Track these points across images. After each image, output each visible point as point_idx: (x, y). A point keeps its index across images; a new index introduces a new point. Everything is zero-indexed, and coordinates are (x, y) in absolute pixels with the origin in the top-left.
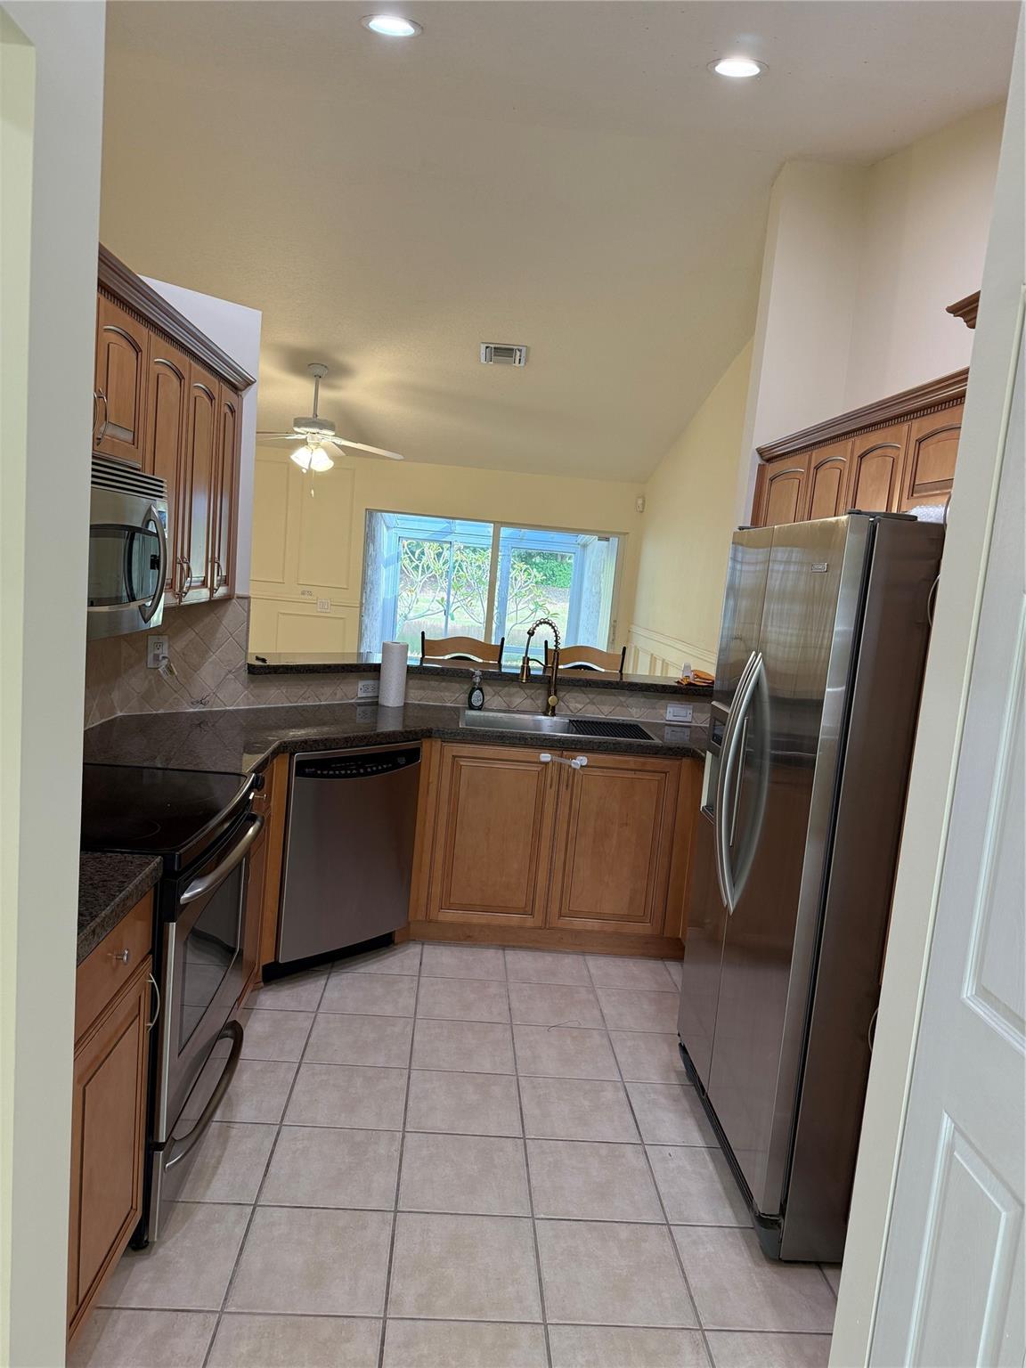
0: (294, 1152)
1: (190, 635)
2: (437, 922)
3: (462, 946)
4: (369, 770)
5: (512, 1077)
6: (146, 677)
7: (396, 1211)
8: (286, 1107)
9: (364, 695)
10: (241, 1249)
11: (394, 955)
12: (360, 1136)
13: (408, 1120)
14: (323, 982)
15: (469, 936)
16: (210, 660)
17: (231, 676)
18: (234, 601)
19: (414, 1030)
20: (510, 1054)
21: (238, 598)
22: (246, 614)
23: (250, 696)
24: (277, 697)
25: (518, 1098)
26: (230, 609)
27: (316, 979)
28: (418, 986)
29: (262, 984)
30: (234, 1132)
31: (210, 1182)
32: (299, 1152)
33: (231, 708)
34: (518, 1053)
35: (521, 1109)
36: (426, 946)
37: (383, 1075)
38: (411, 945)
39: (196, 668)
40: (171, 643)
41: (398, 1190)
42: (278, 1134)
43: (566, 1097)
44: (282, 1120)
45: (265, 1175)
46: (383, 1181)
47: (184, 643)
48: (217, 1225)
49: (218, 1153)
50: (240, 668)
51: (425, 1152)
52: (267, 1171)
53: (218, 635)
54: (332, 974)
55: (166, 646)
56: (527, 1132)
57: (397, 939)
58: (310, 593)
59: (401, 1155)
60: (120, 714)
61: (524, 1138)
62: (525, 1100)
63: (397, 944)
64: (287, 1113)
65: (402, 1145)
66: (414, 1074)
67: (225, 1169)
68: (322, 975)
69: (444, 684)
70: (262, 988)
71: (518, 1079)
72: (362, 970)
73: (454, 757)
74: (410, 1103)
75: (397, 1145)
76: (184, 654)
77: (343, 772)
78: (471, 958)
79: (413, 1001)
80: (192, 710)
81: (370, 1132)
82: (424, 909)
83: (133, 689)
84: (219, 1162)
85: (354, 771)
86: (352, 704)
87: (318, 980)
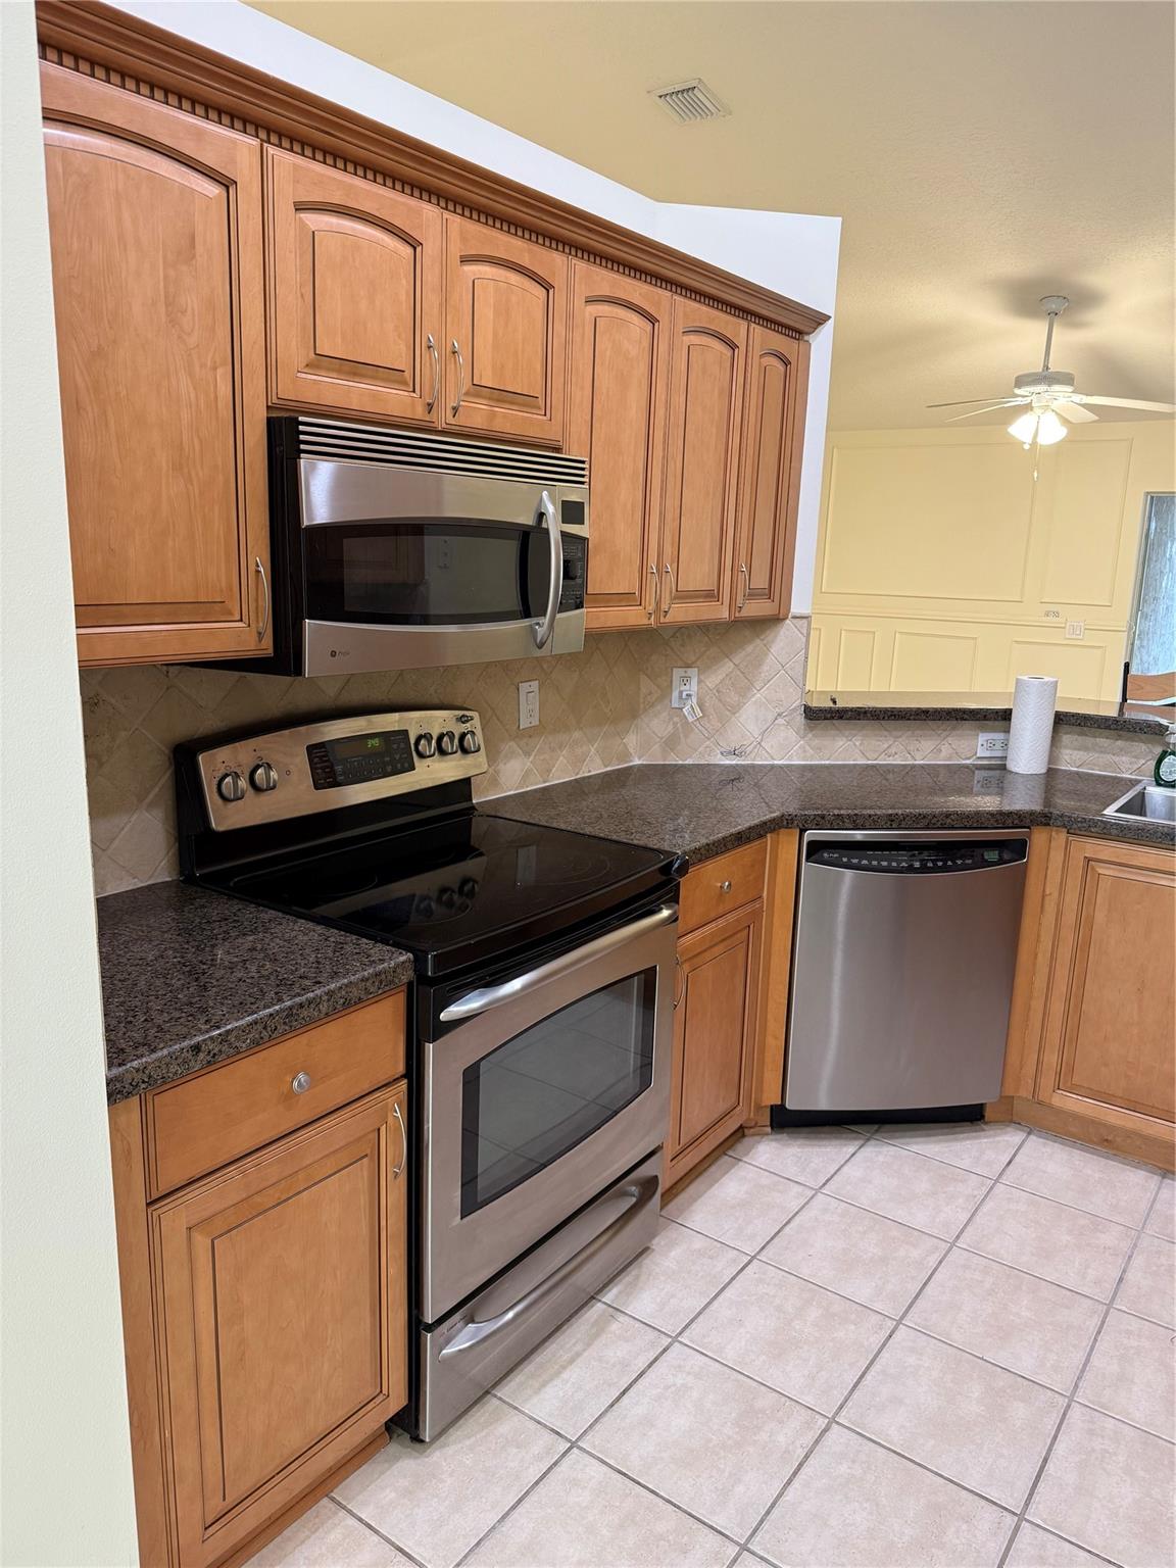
0: (667, 1388)
1: (727, 667)
2: (1050, 1107)
3: (1094, 1152)
4: (930, 864)
5: (1061, 1399)
6: (671, 719)
7: (744, 1548)
8: (700, 1313)
9: (988, 754)
10: (520, 1501)
11: (976, 1138)
12: (766, 1400)
13: (850, 1404)
14: (851, 1150)
15: (1107, 1140)
16: (753, 699)
17: (780, 721)
18: (788, 621)
19: (941, 1262)
20: (1078, 1357)
21: (794, 617)
22: (804, 640)
23: (807, 748)
24: (848, 750)
25: (1049, 1441)
26: (782, 633)
27: (843, 1142)
28: (986, 1196)
29: (769, 1129)
30: (614, 1327)
31: (544, 1385)
32: (673, 1389)
33: (780, 762)
34: (1095, 1361)
35: (1045, 1460)
36: (1033, 1137)
37: (853, 1316)
38: (1009, 1129)
39: (735, 710)
40: (702, 677)
41: (768, 1513)
42: (665, 1350)
43: (1142, 1473)
44: (680, 1334)
45: (612, 1405)
46: (757, 1488)
47: (720, 677)
48: (515, 1450)
49: (578, 1348)
50: (795, 710)
51: (844, 1469)
52: (618, 1399)
53: (765, 668)
54: (872, 1142)
55: (694, 681)
56: (1032, 1508)
57: (988, 1114)
58: (1056, 614)
59: (807, 1457)
60: (637, 762)
61: (1021, 1517)
62: (1060, 1448)
63: (986, 1123)
64: (694, 1326)
65: (817, 1442)
66: (902, 1331)
67: (572, 1374)
68: (855, 1139)
69: (1119, 743)
70: (767, 1134)
71: (1069, 1406)
72: (914, 1148)
73: (1088, 860)
74: (868, 1377)
75: (808, 1439)
76: (718, 691)
77: (885, 864)
78: (1097, 1175)
79: (964, 1217)
80: (728, 762)
81: (784, 1399)
82: (1031, 1082)
83: (654, 732)
84: (572, 1361)
85: (904, 864)
86: (966, 767)
87: (845, 1145)
